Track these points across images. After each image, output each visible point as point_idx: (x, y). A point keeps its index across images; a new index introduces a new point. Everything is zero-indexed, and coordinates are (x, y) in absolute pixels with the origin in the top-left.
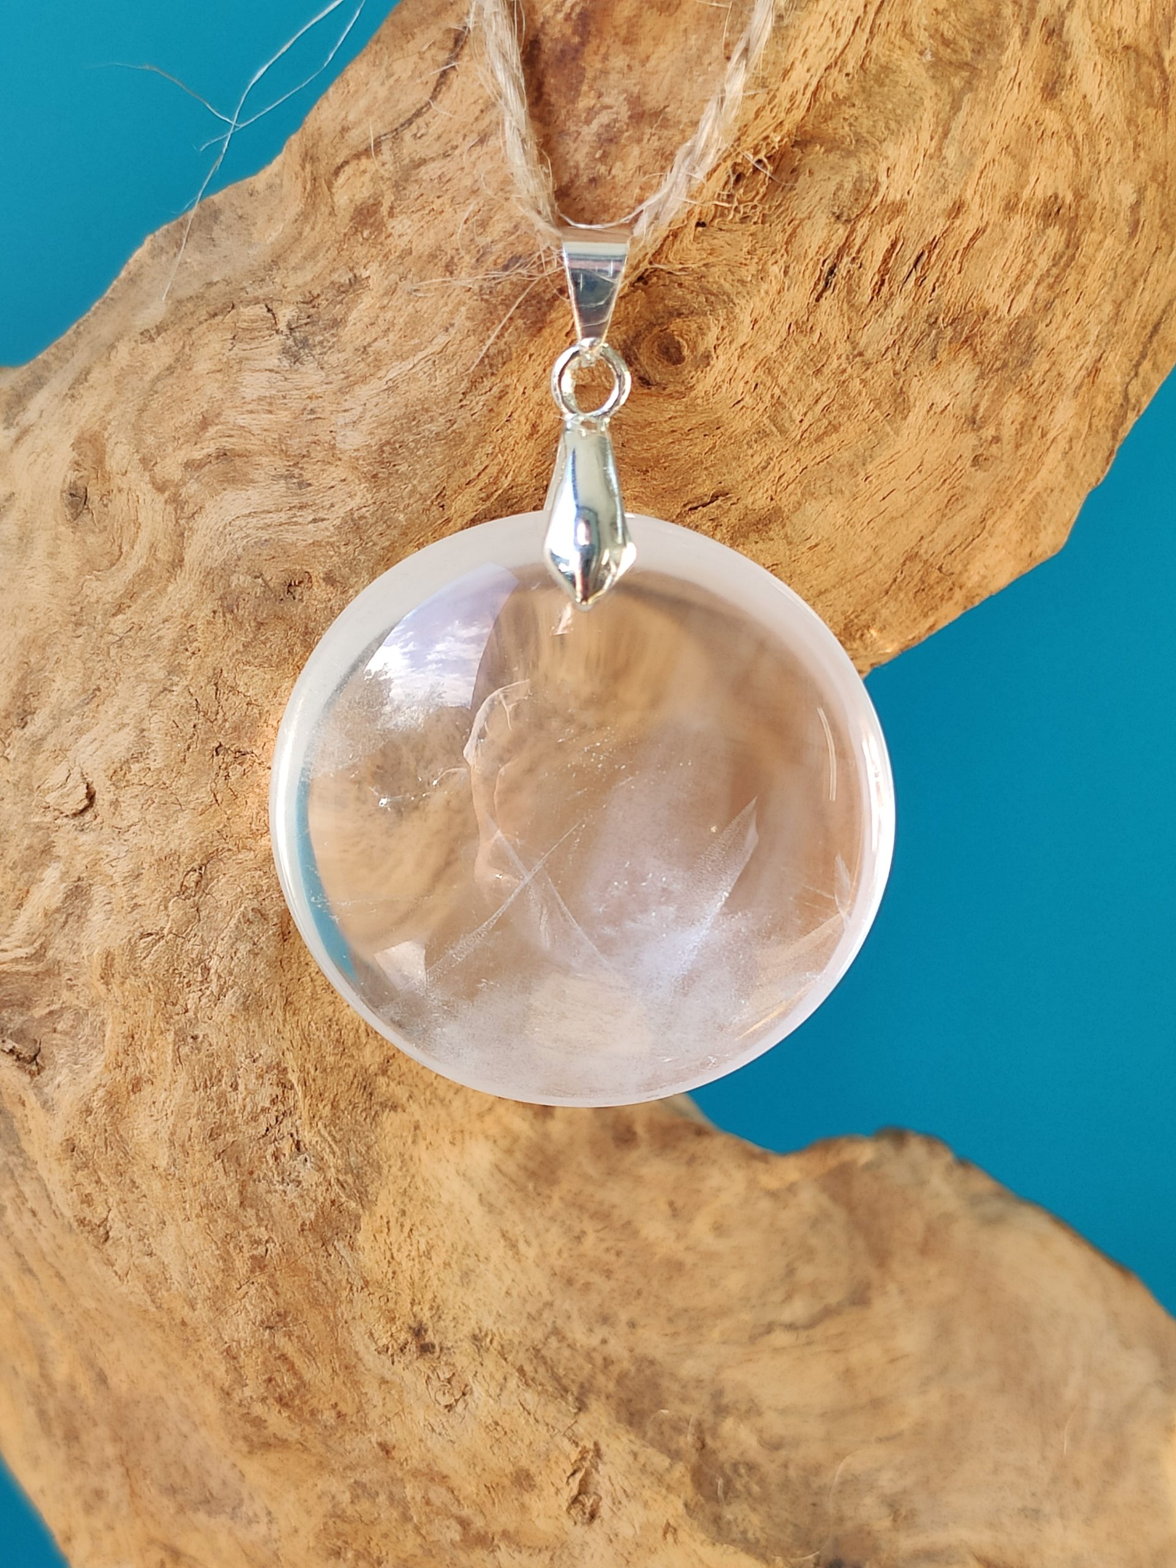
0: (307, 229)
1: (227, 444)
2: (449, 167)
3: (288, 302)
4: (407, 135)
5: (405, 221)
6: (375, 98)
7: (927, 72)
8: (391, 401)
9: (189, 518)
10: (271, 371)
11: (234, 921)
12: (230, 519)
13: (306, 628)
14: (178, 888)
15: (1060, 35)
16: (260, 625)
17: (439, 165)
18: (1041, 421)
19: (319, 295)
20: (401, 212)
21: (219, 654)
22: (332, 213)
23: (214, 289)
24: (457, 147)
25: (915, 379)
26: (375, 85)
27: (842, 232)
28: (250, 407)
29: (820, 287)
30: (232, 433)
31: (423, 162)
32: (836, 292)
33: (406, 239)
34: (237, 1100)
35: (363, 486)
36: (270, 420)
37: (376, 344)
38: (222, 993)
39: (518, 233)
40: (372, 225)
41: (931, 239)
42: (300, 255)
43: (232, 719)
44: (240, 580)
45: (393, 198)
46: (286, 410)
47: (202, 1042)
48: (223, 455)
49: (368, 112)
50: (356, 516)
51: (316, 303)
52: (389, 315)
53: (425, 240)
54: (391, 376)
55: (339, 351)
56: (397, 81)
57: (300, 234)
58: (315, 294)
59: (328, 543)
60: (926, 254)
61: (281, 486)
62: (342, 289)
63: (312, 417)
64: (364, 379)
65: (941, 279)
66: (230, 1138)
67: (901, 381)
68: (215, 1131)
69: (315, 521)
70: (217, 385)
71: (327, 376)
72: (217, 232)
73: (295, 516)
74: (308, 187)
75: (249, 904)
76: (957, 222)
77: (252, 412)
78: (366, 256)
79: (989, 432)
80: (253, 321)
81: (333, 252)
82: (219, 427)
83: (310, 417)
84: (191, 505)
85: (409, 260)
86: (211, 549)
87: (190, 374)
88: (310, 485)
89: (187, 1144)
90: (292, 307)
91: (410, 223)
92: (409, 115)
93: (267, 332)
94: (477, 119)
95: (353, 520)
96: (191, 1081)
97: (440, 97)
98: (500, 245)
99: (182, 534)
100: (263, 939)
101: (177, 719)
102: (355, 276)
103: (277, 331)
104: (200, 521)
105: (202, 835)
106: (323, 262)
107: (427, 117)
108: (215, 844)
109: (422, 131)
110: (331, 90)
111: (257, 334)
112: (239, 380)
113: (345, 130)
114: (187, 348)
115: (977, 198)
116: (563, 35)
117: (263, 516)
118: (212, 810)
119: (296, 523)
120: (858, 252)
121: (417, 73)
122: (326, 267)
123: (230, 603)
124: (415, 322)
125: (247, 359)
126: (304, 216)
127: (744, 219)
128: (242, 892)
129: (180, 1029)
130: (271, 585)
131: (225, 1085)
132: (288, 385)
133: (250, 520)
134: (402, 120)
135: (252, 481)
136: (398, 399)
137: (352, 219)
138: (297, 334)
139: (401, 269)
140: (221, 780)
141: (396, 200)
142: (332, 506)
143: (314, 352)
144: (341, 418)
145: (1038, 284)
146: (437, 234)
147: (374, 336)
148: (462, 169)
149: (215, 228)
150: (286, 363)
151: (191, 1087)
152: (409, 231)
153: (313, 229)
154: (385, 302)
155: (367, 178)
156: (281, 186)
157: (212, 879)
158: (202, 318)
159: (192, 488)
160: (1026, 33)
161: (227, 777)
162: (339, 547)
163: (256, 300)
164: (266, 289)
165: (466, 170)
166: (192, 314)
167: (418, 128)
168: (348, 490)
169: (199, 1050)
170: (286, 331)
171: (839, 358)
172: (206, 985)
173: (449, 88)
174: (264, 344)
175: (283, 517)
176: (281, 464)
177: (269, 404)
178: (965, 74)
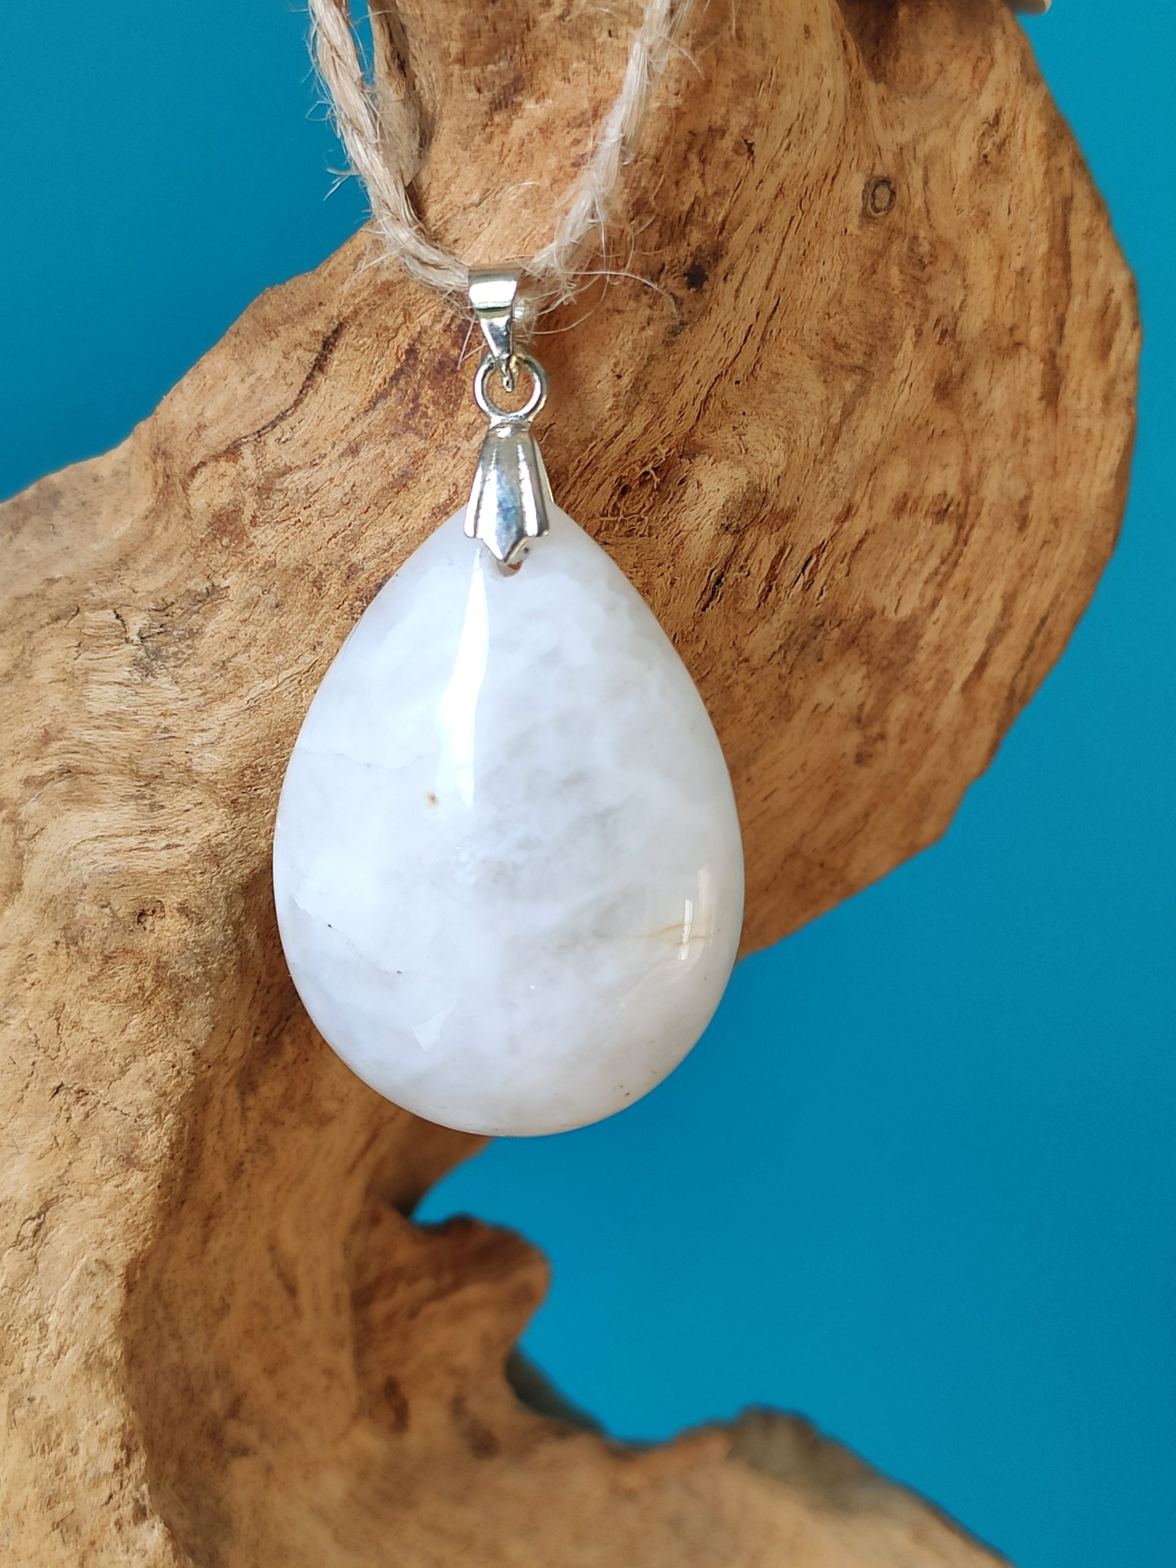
0: (159, 530)
1: (72, 760)
2: (318, 477)
3: (139, 609)
4: (270, 439)
5: (268, 531)
6: (235, 395)
7: (818, 376)
8: (252, 722)
9: (29, 840)
10: (119, 683)
11: (75, 1274)
12: (75, 842)
13: (158, 961)
14: (14, 1239)
15: (953, 336)
16: (107, 959)
17: (306, 475)
18: (926, 718)
19: (173, 603)
20: (265, 522)
21: (62, 988)
22: (188, 516)
23: (56, 587)
24: (325, 455)
25: (800, 683)
26: (233, 380)
27: (728, 541)
28: (97, 723)
29: (706, 597)
30: (77, 749)
31: (288, 470)
32: (722, 601)
33: (270, 549)
34: (77, 1465)
35: (222, 810)
36: (119, 737)
37: (236, 659)
38: (61, 1352)
39: (392, 550)
40: (231, 533)
41: (820, 543)
42: (151, 557)
43: (75, 1058)
44: (86, 910)
45: (256, 506)
46: (137, 727)
47: (39, 1405)
48: (67, 772)
49: (227, 410)
50: (213, 842)
51: (169, 610)
52: (250, 629)
53: (290, 551)
54: (252, 695)
55: (196, 665)
56: (259, 379)
57: (152, 532)
58: (169, 600)
59: (182, 871)
60: (814, 559)
61: (130, 808)
62: (199, 598)
63: (166, 735)
64: (222, 697)
65: (829, 582)
66: (68, 1506)
67: (787, 684)
68: (54, 1498)
69: (168, 847)
70: (61, 696)
71: (183, 692)
72: (57, 518)
73: (146, 841)
74: (160, 481)
75: (94, 1254)
76: (846, 525)
77: (98, 728)
78: (224, 565)
79: (875, 730)
80: (100, 628)
81: (188, 559)
82: (63, 742)
83: (163, 735)
84: (32, 827)
85: (272, 574)
86: (54, 875)
87: (31, 682)
88: (162, 807)
89: (23, 1514)
90: (144, 615)
91: (274, 533)
92: (272, 417)
93: (117, 640)
94: (347, 426)
95: (210, 847)
96: (27, 1446)
97: (306, 400)
98: (372, 563)
99: (21, 857)
100: (107, 1291)
101: (14, 1055)
102: (213, 585)
103: (127, 640)
104: (41, 843)
105: (41, 1181)
106: (176, 569)
107: (292, 420)
108: (54, 1190)
109: (287, 436)
110: (185, 380)
111: (105, 642)
112: (85, 692)
113: (201, 427)
114: (28, 653)
115: (866, 500)
116: (442, 346)
117: (112, 840)
118: (53, 1153)
119: (147, 850)
120: (746, 560)
121: (281, 375)
122: (180, 573)
123: (75, 934)
124: (278, 641)
125: (94, 670)
126: (154, 514)
127: (630, 533)
128: (84, 1241)
129: (15, 1391)
130: (120, 914)
131: (63, 1449)
132: (139, 700)
133: (97, 844)
134: (264, 423)
135: (99, 802)
136: (260, 719)
137: (210, 524)
138: (149, 644)
139: (264, 582)
140: (62, 1122)
141: (259, 508)
142: (187, 831)
143: (167, 665)
144: (197, 740)
145: (926, 583)
146: (304, 547)
147: (234, 650)
148: (331, 480)
149: (55, 513)
150: (136, 676)
151: (27, 1452)
152: (272, 541)
153: (166, 529)
154: (247, 615)
155: (226, 481)
156: (129, 474)
157: (51, 1228)
158: (43, 622)
159: (32, 807)
160: (919, 333)
161: (68, 1119)
162: (194, 875)
163: (103, 606)
164: (113, 592)
165: (336, 482)
166: (32, 615)
167: (283, 433)
168: (205, 814)
169: (36, 1414)
170: (136, 639)
171: (724, 664)
172: (44, 1343)
173: (316, 392)
174: (112, 654)
175: (133, 842)
176: (130, 787)
177: (118, 720)
178: (858, 378)
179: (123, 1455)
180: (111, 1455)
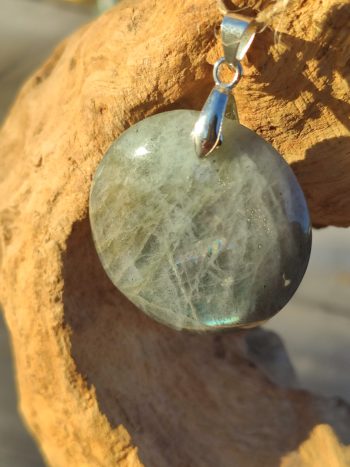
179: (56, 280)
180: (53, 278)
